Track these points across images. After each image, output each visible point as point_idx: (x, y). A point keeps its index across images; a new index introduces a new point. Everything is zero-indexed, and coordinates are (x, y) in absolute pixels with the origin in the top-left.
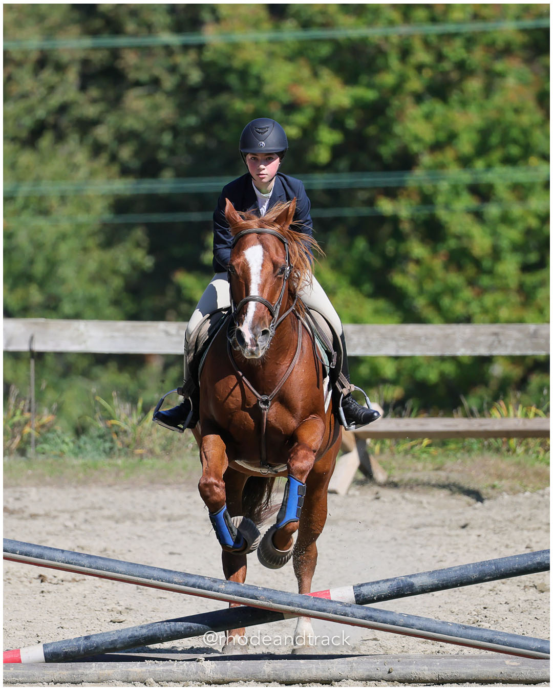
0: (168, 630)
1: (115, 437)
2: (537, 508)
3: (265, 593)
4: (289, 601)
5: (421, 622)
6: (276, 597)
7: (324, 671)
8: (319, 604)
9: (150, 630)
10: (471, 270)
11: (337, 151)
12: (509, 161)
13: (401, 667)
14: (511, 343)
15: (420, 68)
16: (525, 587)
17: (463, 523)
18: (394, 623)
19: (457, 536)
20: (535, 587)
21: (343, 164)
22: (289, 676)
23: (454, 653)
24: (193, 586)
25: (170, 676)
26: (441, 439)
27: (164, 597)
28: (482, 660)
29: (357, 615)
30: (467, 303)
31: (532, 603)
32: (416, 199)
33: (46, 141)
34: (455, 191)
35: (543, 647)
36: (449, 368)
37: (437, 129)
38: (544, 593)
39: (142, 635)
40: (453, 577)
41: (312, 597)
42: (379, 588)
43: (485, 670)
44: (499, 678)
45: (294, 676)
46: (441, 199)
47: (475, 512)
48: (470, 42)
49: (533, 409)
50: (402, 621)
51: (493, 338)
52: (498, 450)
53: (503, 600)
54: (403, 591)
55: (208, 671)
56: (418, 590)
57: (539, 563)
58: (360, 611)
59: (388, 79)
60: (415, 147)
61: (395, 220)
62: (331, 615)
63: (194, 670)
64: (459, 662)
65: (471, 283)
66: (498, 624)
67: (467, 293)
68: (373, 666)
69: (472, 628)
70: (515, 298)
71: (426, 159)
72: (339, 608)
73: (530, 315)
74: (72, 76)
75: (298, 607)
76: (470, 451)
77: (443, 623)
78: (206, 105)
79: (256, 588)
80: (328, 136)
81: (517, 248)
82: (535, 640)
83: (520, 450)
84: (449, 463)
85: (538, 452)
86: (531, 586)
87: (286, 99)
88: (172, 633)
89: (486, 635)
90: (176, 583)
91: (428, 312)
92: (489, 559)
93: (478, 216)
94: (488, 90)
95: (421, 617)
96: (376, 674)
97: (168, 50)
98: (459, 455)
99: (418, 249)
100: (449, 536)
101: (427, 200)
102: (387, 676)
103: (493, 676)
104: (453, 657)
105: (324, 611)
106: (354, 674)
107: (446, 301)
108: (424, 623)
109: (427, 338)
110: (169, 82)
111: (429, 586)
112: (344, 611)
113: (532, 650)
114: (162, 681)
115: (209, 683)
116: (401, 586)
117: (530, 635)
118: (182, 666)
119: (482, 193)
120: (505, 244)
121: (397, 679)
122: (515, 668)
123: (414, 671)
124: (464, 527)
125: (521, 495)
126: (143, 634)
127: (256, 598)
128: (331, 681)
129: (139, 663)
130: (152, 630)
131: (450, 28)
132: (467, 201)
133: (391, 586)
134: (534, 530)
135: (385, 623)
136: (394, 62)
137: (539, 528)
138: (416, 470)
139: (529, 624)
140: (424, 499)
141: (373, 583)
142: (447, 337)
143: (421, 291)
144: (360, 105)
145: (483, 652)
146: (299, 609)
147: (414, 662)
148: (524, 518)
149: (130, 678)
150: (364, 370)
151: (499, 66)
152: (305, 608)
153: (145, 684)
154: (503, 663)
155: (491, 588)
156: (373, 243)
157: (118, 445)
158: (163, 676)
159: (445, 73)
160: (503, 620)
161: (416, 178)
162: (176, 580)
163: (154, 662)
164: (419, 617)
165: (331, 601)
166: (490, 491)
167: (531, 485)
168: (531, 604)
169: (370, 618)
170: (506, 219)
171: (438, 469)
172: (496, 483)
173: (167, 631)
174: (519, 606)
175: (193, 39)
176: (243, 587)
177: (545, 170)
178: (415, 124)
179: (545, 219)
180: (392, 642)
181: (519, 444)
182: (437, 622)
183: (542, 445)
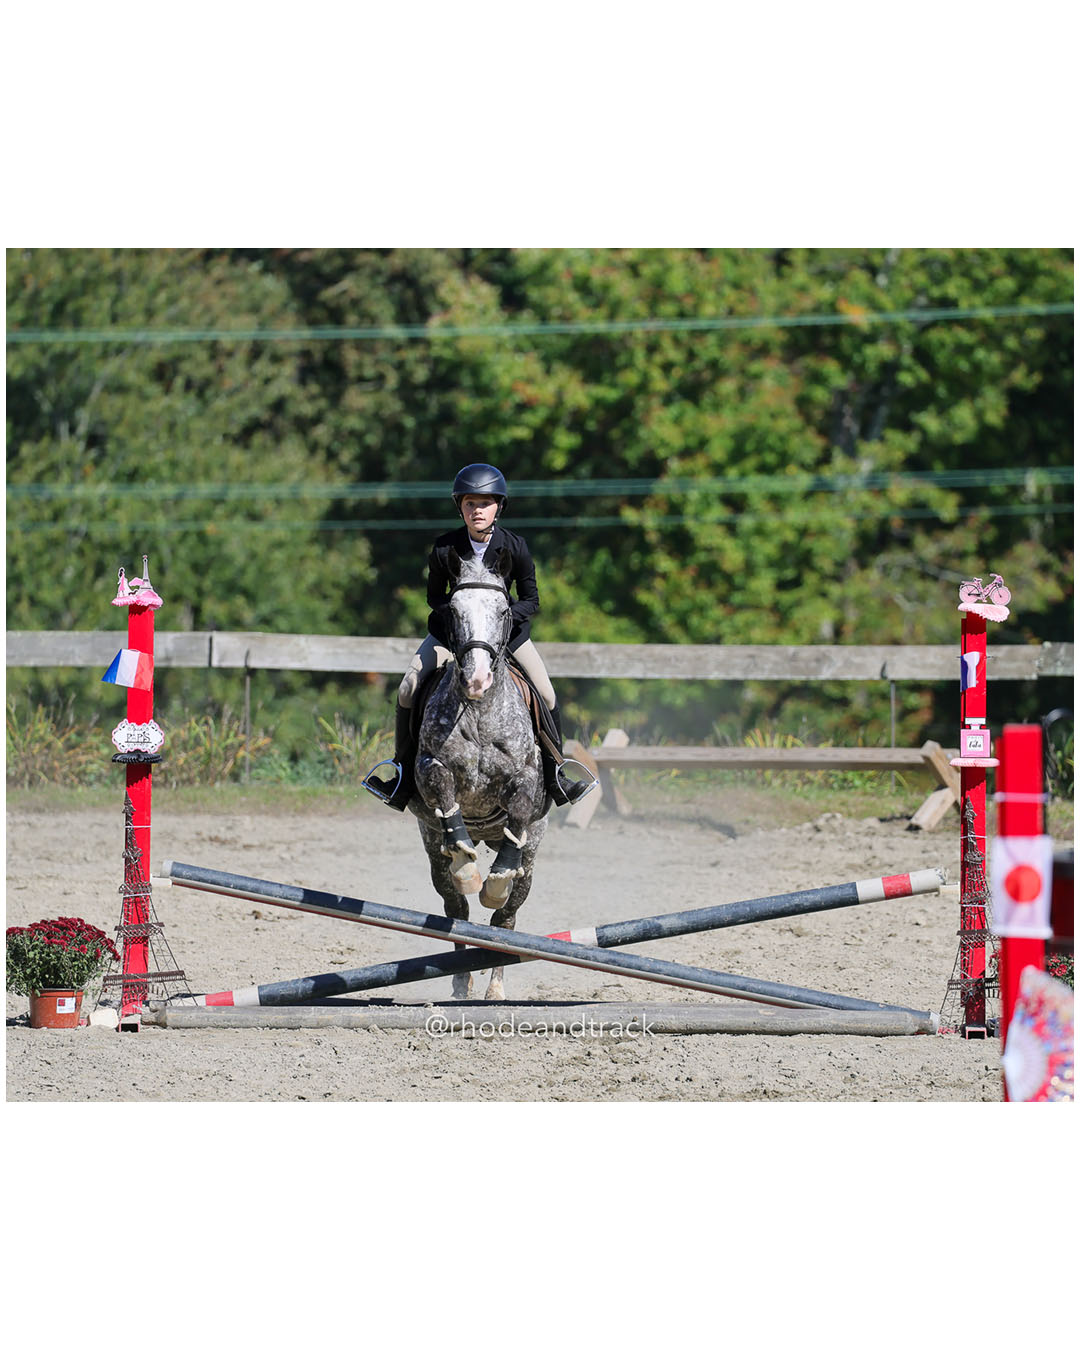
1: (336, 762)
2: (793, 845)
3: (500, 935)
4: (525, 944)
5: (669, 967)
6: (511, 938)
8: (558, 946)
10: (722, 588)
11: (576, 456)
12: (764, 469)
14: (768, 666)
15: (667, 367)
16: (781, 930)
17: (713, 860)
18: (640, 969)
19: (708, 874)
20: (792, 931)
21: (584, 470)
23: (704, 1001)
26: (687, 769)
28: (734, 1009)
29: (599, 958)
30: (717, 623)
31: (788, 948)
32: (664, 508)
33: (258, 439)
34: (705, 500)
36: (696, 692)
37: (686, 434)
38: (802, 938)
40: (703, 920)
41: (550, 940)
42: (623, 930)
43: (737, 1019)
44: (751, 1028)
46: (690, 509)
47: (728, 849)
48: (725, 339)
49: (790, 738)
50: (648, 966)
51: (748, 661)
52: (752, 783)
53: (757, 945)
54: (650, 933)
56: (667, 932)
57: (797, 905)
58: (603, 954)
59: (632, 377)
60: (662, 453)
61: (639, 532)
62: (571, 959)
63: (422, 1017)
64: (708, 1011)
65: (723, 600)
66: (751, 971)
67: (717, 612)
68: (615, 1015)
69: (723, 974)
70: (769, 619)
71: (675, 465)
72: (579, 951)
73: (787, 636)
74: (289, 369)
75: (536, 949)
76: (721, 783)
77: (693, 968)
78: (434, 403)
81: (773, 564)
82: (791, 987)
83: (777, 782)
84: (699, 796)
85: (796, 785)
86: (787, 930)
89: (738, 982)
90: (403, 922)
91: (675, 632)
92: (745, 900)
93: (731, 528)
94: (742, 393)
95: (669, 962)
97: (397, 347)
98: (710, 787)
99: (665, 563)
100: (698, 874)
101: (675, 509)
103: (746, 1027)
104: (703, 1005)
105: (562, 953)
107: (694, 620)
108: (674, 968)
109: (677, 660)
110: (393, 379)
111: (680, 928)
112: (584, 954)
113: (788, 998)
114: (386, 1028)
116: (647, 928)
117: (786, 982)
118: (408, 1013)
119: (736, 503)
120: (759, 558)
122: (770, 1018)
123: (660, 1020)
124: (714, 865)
125: (777, 831)
126: (367, 978)
127: (489, 940)
129: (362, 1008)
130: (377, 973)
131: (703, 324)
132: (718, 512)
133: (637, 928)
134: (790, 869)
135: (630, 968)
136: (639, 358)
137: (796, 867)
138: (664, 803)
139: (784, 971)
140: (672, 834)
141: (618, 924)
142: (699, 658)
143: (668, 609)
145: (735, 1000)
146: (536, 951)
147: (661, 1011)
148: (779, 857)
149: (352, 1024)
150: (605, 693)
151: (755, 367)
152: (542, 950)
153: (369, 1031)
154: (757, 1013)
155: (743, 931)
156: (616, 554)
157: (340, 771)
158: (388, 1023)
159: (697, 373)
160: (757, 966)
161: (664, 487)
162: (403, 919)
163: (378, 1008)
164: (667, 962)
165: (572, 944)
166: (743, 826)
167: (788, 821)
168: (786, 949)
169: (614, 962)
170: (760, 531)
171: (688, 802)
172: (750, 817)
174: (774, 951)
176: (477, 927)
177: (804, 480)
178: (662, 428)
179: (803, 532)
180: (636, 988)
181: (775, 776)
182: (686, 968)
183: (800, 777)
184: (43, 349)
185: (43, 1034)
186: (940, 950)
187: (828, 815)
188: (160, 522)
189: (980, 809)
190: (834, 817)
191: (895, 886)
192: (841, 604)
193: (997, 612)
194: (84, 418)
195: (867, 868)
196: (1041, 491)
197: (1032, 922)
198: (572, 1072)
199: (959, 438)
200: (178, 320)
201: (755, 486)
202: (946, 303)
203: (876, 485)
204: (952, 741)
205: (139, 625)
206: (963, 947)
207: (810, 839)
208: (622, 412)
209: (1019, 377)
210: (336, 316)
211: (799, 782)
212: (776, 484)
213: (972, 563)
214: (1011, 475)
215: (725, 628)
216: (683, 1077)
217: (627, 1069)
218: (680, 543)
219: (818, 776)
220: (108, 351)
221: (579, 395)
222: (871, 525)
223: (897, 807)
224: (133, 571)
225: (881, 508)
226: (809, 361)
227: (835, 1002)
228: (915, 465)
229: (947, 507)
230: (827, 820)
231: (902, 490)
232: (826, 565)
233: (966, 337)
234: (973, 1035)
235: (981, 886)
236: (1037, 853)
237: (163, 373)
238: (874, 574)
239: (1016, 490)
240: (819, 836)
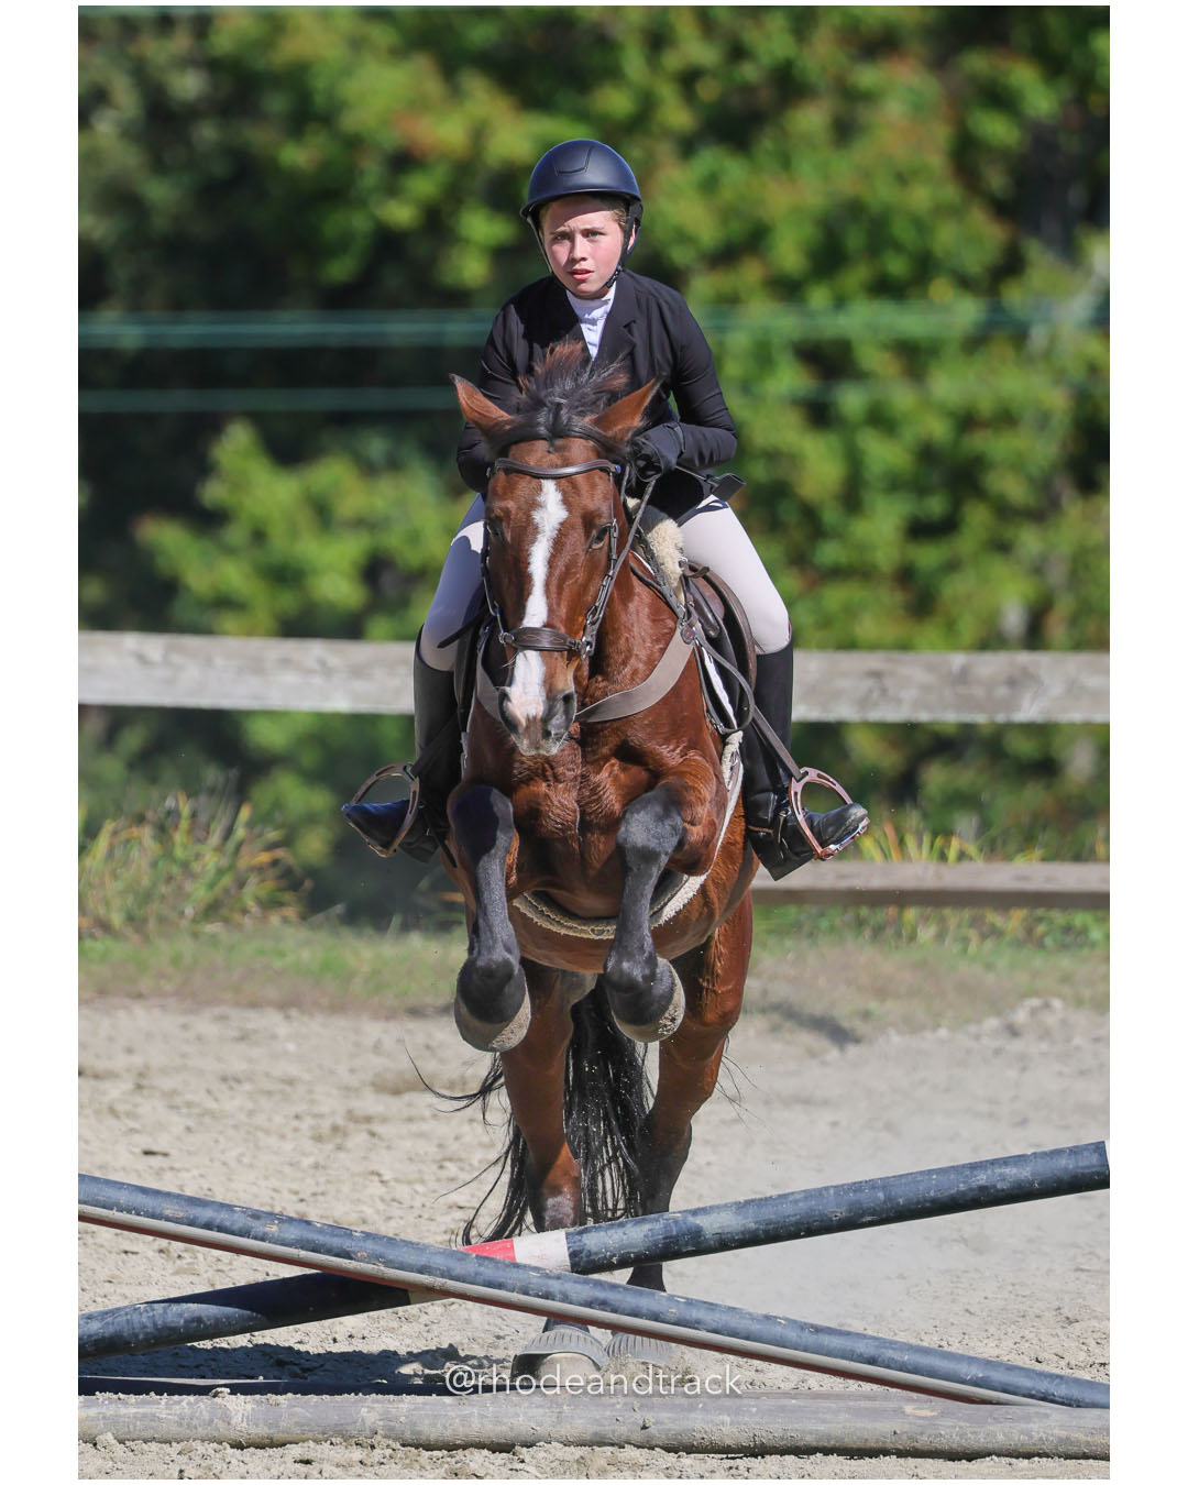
0: (148, 1324)
3: (370, 1245)
4: (423, 1263)
5: (717, 1316)
6: (392, 1254)
7: (498, 1422)
8: (488, 1272)
9: (108, 1323)
10: (796, 531)
12: (885, 289)
13: (670, 1415)
14: (908, 695)
15: (689, 80)
16: (945, 1240)
18: (656, 1317)
19: (786, 1122)
20: (964, 1241)
22: (420, 1433)
23: (787, 1386)
24: (208, 1226)
25: (153, 1428)
27: (135, 1249)
28: (851, 1403)
29: (574, 1297)
31: (958, 1277)
34: (763, 353)
35: (988, 1377)
39: (90, 1336)
40: (789, 1216)
41: (474, 1255)
42: (625, 1237)
43: (859, 1425)
44: (889, 1446)
47: (831, 1070)
49: (951, 843)
52: (877, 934)
54: (678, 1244)
55: (237, 1419)
56: (712, 1242)
63: (206, 1416)
64: (799, 1406)
66: (883, 1323)
68: (608, 1413)
72: (534, 1281)
75: (443, 1276)
77: (767, 1318)
79: (348, 1233)
80: (483, 228)
82: (971, 1360)
83: (926, 934)
85: (966, 940)
86: (955, 1240)
88: (156, 1333)
89: (862, 1348)
90: (168, 1219)
92: (872, 1178)
94: (841, 131)
95: (716, 1305)
96: (613, 1432)
102: (638, 1436)
103: (877, 1440)
104: (786, 1395)
105: (500, 1286)
106: (566, 1430)
108: (724, 1318)
111: (737, 1234)
112: (544, 1289)
113: (963, 1382)
114: (133, 1441)
115: (239, 1446)
116: (674, 1233)
117: (955, 1348)
118: (177, 1407)
119: (828, 361)
120: (874, 473)
121: (661, 1444)
122: (927, 1422)
123: (699, 1424)
125: (928, 1035)
126: (92, 1333)
127: (347, 1255)
128: (513, 1446)
130: (113, 1323)
132: (791, 378)
133: (650, 1234)
135: (636, 1315)
139: (953, 1324)
141: (611, 1226)
145: (853, 1385)
146: (445, 1280)
147: (701, 1406)
152: (457, 1279)
153: (95, 1445)
154: (899, 1412)
158: (135, 1427)
160: (894, 1315)
162: (168, 1212)
163: (115, 1396)
164: (711, 1304)
165: (517, 1266)
166: (858, 1024)
167: (950, 1013)
168: (955, 1279)
172: (873, 1005)
173: (145, 1327)
174: (929, 1282)
176: (320, 1231)
179: (966, 421)
181: (926, 919)
182: (752, 1317)
183: (975, 922)
187: (1035, 1002)
190: (1047, 1006)
192: (1040, 569)
201: (865, 323)
207: (998, 1052)
211: (973, 934)
219: (1014, 921)
227: (1061, 1391)
230: (1034, 1012)
240: (1016, 1046)
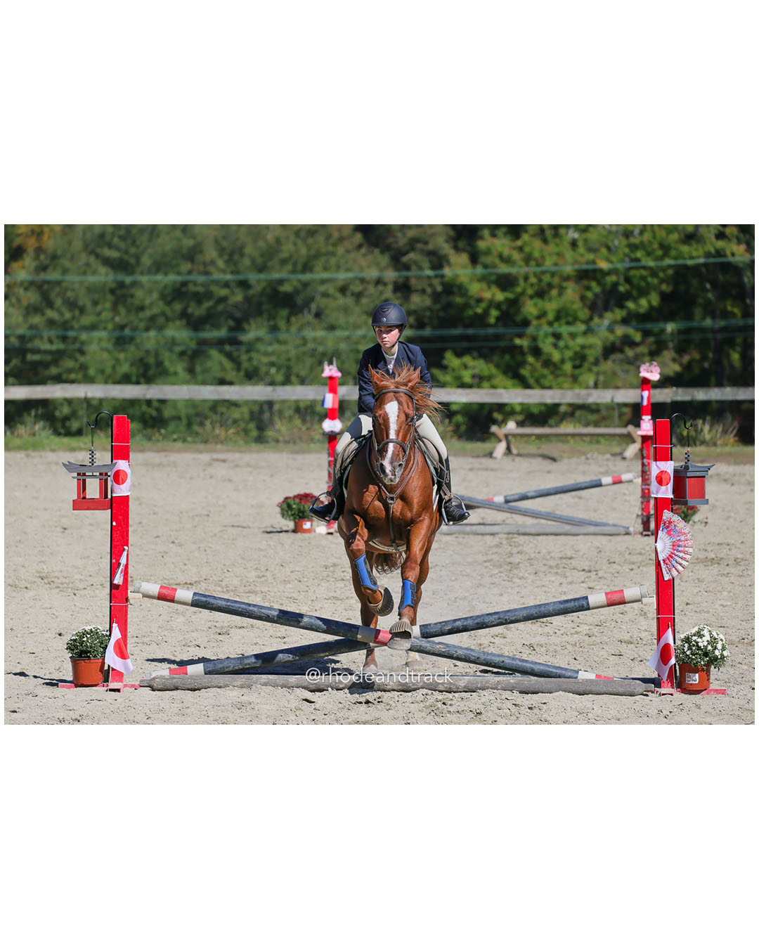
7: (491, 530)
8: (489, 503)
11: (498, 319)
12: (568, 323)
13: (523, 529)
15: (532, 285)
17: (548, 471)
18: (519, 511)
21: (500, 324)
23: (545, 523)
26: (539, 437)
28: (556, 526)
30: (550, 381)
32: (530, 339)
35: (580, 521)
37: (539, 310)
38: (582, 499)
40: (543, 493)
42: (514, 497)
44: (563, 533)
45: (479, 532)
46: (540, 339)
47: (554, 466)
48: (553, 274)
49: (577, 424)
50: (522, 510)
51: (561, 396)
52: (562, 441)
53: (564, 502)
54: (524, 498)
56: (529, 498)
58: (506, 506)
59: (519, 289)
60: (530, 317)
61: (521, 347)
62: (495, 508)
64: (547, 527)
65: (552, 373)
67: (550, 377)
69: (553, 513)
70: (570, 380)
71: (534, 323)
72: (498, 505)
73: (576, 386)
74: (390, 287)
76: (551, 442)
78: (444, 300)
80: (494, 313)
81: (572, 359)
82: (577, 518)
83: (572, 441)
84: (543, 446)
85: (579, 443)
87: (476, 296)
89: (558, 516)
91: (534, 384)
92: (559, 486)
93: (555, 346)
94: (560, 295)
97: (429, 277)
98: (547, 443)
99: (531, 359)
100: (542, 476)
101: (534, 339)
103: (561, 533)
104: (545, 525)
105: (490, 506)
107: (542, 381)
108: (531, 511)
109: (534, 395)
110: (429, 290)
111: (534, 496)
112: (500, 506)
113: (576, 522)
116: (523, 496)
117: (576, 516)
119: (557, 336)
122: (569, 529)
123: (528, 530)
125: (572, 459)
131: (545, 269)
132: (551, 340)
133: (518, 496)
134: (577, 474)
135: (516, 511)
136: (521, 282)
137: (579, 474)
138: (530, 450)
139: (574, 512)
140: (532, 461)
142: (543, 395)
143: (532, 376)
144: (507, 300)
145: (557, 523)
148: (573, 469)
150: (508, 409)
151: (565, 284)
154: (565, 528)
155: (559, 497)
156: (513, 356)
159: (542, 287)
160: (564, 510)
161: (530, 330)
164: (529, 508)
165: (495, 502)
168: (575, 503)
169: (510, 509)
170: (567, 347)
171: (538, 449)
172: (562, 454)
174: (571, 504)
175: (439, 272)
177: (582, 327)
178: (530, 308)
179: (583, 347)
180: (519, 519)
181: (572, 439)
183: (581, 439)
184: (299, 281)
185: (299, 535)
186: (633, 503)
187: (591, 453)
188: (343, 346)
189: (648, 451)
190: (594, 454)
191: (616, 480)
192: (598, 374)
193: (654, 376)
194: (313, 306)
195: (606, 473)
196: (673, 330)
197: (667, 492)
198: (495, 550)
199: (642, 311)
200: (348, 270)
201: (564, 330)
202: (638, 260)
203: (611, 329)
204: (638, 425)
205: (332, 384)
206: (642, 503)
207: (585, 462)
208: (514, 303)
209: (664, 287)
210: (407, 267)
211: (580, 441)
212: (572, 329)
213: (647, 358)
214: (661, 325)
215: (554, 384)
216: (537, 552)
217: (515, 549)
218: (536, 352)
220: (323, 282)
221: (500, 296)
222: (608, 344)
223: (617, 450)
224: (330, 363)
225: (611, 338)
226: (585, 282)
227: (593, 523)
228: (625, 321)
229: (638, 337)
230: (591, 455)
231: (620, 331)
232: (591, 359)
233: (644, 273)
234: (646, 535)
235: (648, 479)
236: (669, 467)
237: (343, 290)
238: (609, 363)
239: (663, 331)
240: (588, 461)
